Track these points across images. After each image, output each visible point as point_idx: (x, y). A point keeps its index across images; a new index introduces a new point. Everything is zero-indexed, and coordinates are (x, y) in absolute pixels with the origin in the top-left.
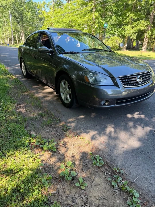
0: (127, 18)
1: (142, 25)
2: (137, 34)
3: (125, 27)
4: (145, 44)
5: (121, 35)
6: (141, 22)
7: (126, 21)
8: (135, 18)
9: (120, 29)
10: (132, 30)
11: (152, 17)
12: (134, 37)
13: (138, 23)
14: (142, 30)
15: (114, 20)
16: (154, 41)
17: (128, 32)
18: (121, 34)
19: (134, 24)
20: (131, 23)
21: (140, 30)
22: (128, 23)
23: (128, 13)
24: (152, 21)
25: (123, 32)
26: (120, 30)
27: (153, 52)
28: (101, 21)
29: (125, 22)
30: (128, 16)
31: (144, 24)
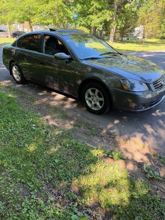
0: (91, 7)
1: (107, 15)
2: (103, 24)
3: (91, 16)
4: (111, 35)
5: (87, 26)
6: (106, 12)
7: (91, 10)
8: (100, 7)
9: (86, 18)
10: (98, 21)
11: (116, 7)
12: (100, 27)
13: (104, 13)
14: (108, 20)
15: (78, 9)
16: (118, 32)
17: (95, 22)
18: (87, 24)
19: (100, 14)
20: (96, 12)
21: (106, 20)
22: (93, 12)
23: (92, 1)
24: (116, 11)
25: (89, 22)
26: (85, 20)
27: (118, 43)
28: (66, 9)
29: (89, 11)
30: (93, 5)
31: (109, 14)
